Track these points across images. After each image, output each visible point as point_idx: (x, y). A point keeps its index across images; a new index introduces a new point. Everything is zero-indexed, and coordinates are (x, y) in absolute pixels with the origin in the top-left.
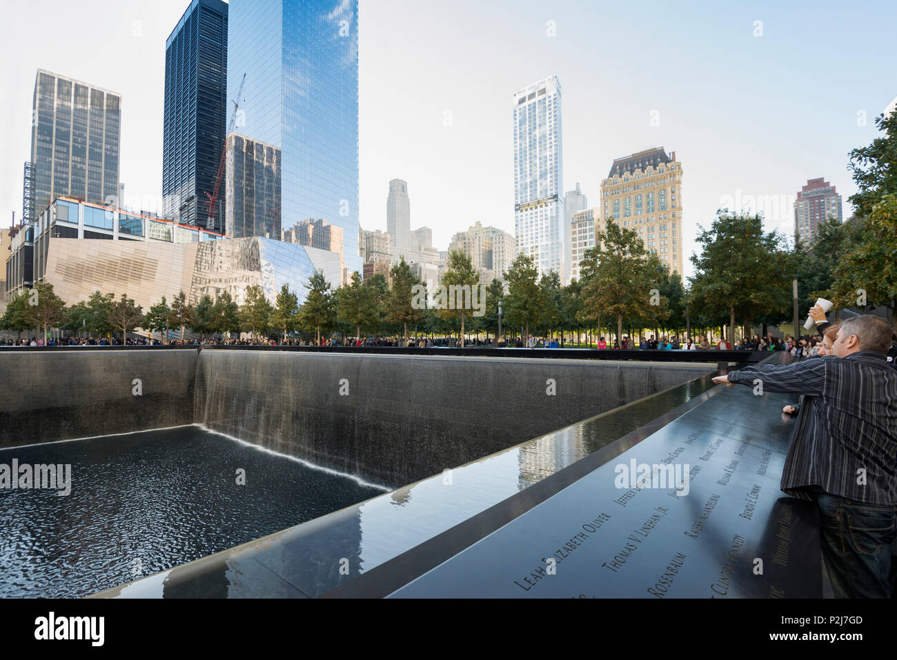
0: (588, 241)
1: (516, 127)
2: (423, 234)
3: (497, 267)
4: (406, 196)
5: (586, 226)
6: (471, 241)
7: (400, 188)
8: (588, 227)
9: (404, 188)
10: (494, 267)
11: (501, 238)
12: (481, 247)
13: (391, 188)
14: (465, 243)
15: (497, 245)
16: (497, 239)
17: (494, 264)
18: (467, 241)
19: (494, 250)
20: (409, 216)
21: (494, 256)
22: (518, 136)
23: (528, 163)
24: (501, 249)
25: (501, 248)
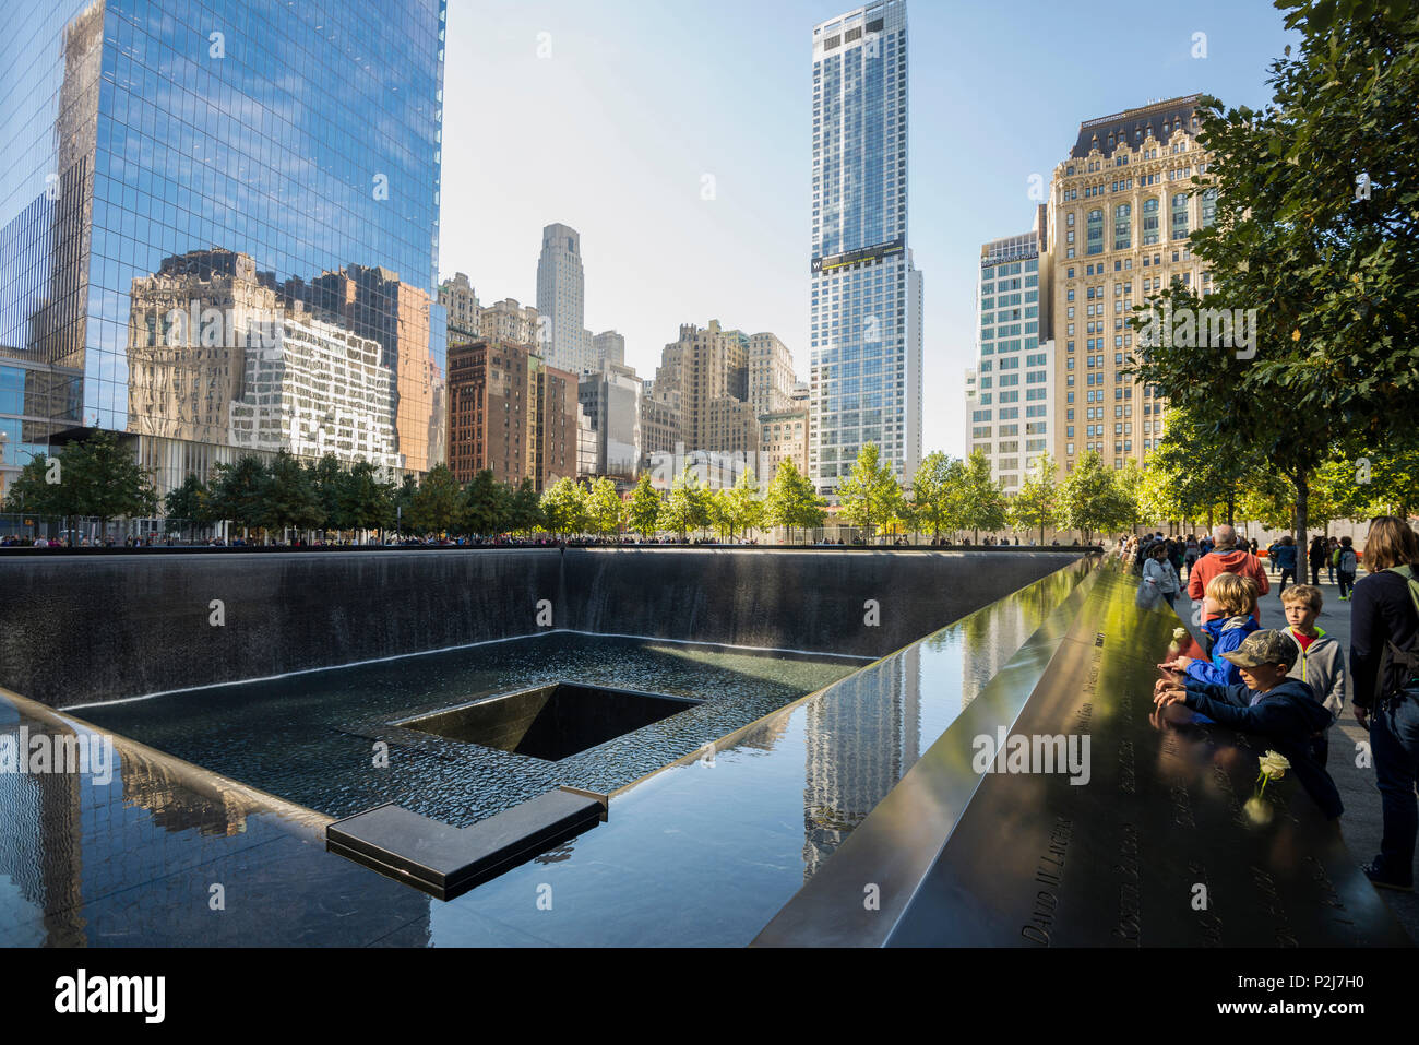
0: (1023, 306)
1: (817, 97)
2: (610, 343)
3: (757, 401)
4: (578, 260)
5: (1018, 271)
6: (709, 343)
7: (565, 243)
8: (1023, 275)
9: (572, 242)
10: (750, 400)
11: (765, 345)
12: (726, 362)
13: (546, 242)
14: (697, 347)
15: (758, 358)
16: (758, 345)
17: (750, 394)
18: (701, 343)
19: (751, 367)
20: (582, 300)
21: (751, 376)
22: (821, 116)
23: (842, 181)
24: (765, 365)
25: (764, 363)
